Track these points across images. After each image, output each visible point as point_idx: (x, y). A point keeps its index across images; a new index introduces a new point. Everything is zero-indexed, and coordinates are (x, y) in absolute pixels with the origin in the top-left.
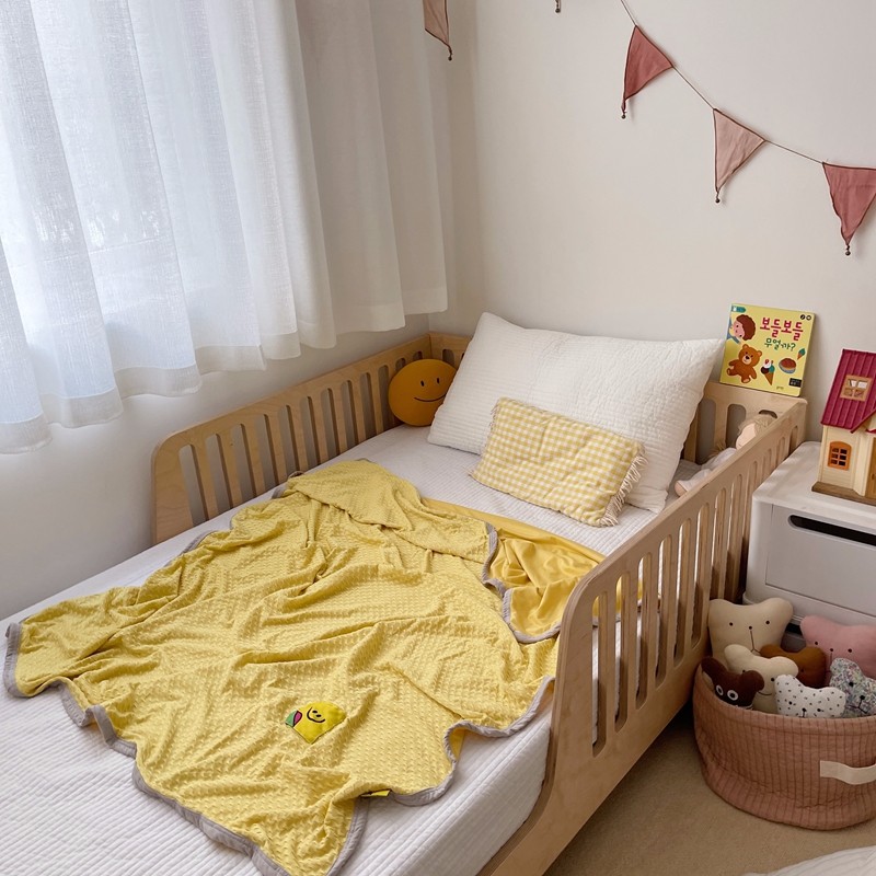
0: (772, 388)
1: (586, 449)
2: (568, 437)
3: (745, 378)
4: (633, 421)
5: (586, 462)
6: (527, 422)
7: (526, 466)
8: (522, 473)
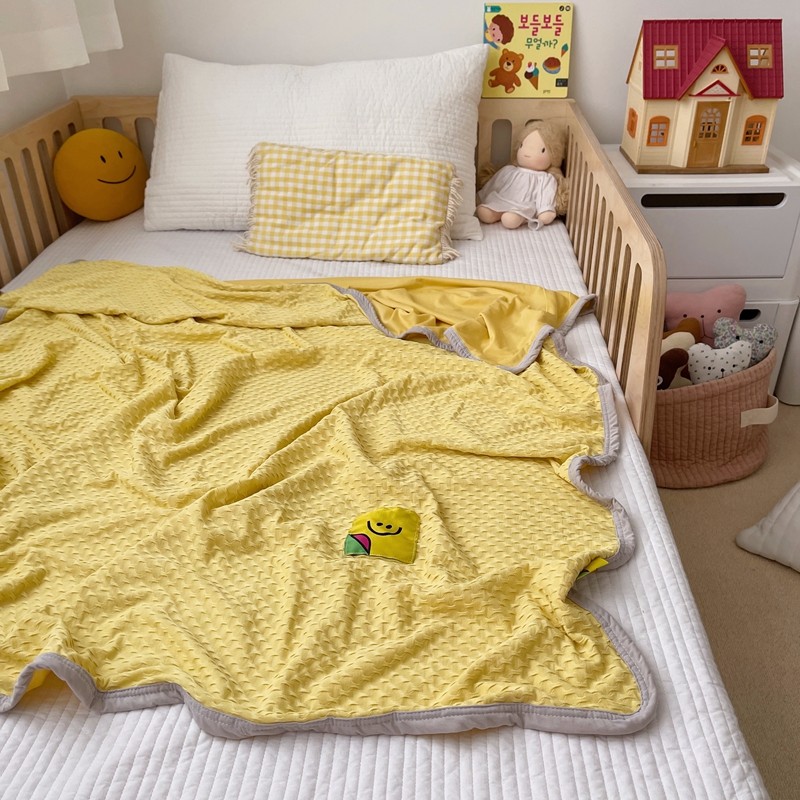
0: (539, 94)
1: (395, 182)
2: (369, 172)
3: (509, 87)
4: (431, 142)
5: (400, 196)
6: (308, 164)
7: (321, 220)
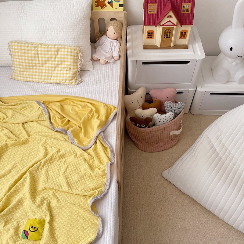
0: (113, 9)
3: (102, 7)
7: (36, 69)
8: (36, 72)
